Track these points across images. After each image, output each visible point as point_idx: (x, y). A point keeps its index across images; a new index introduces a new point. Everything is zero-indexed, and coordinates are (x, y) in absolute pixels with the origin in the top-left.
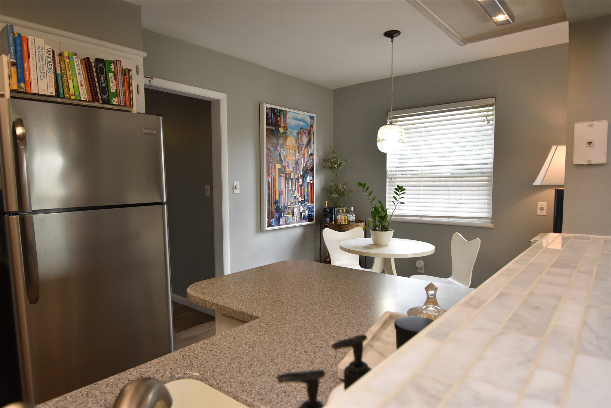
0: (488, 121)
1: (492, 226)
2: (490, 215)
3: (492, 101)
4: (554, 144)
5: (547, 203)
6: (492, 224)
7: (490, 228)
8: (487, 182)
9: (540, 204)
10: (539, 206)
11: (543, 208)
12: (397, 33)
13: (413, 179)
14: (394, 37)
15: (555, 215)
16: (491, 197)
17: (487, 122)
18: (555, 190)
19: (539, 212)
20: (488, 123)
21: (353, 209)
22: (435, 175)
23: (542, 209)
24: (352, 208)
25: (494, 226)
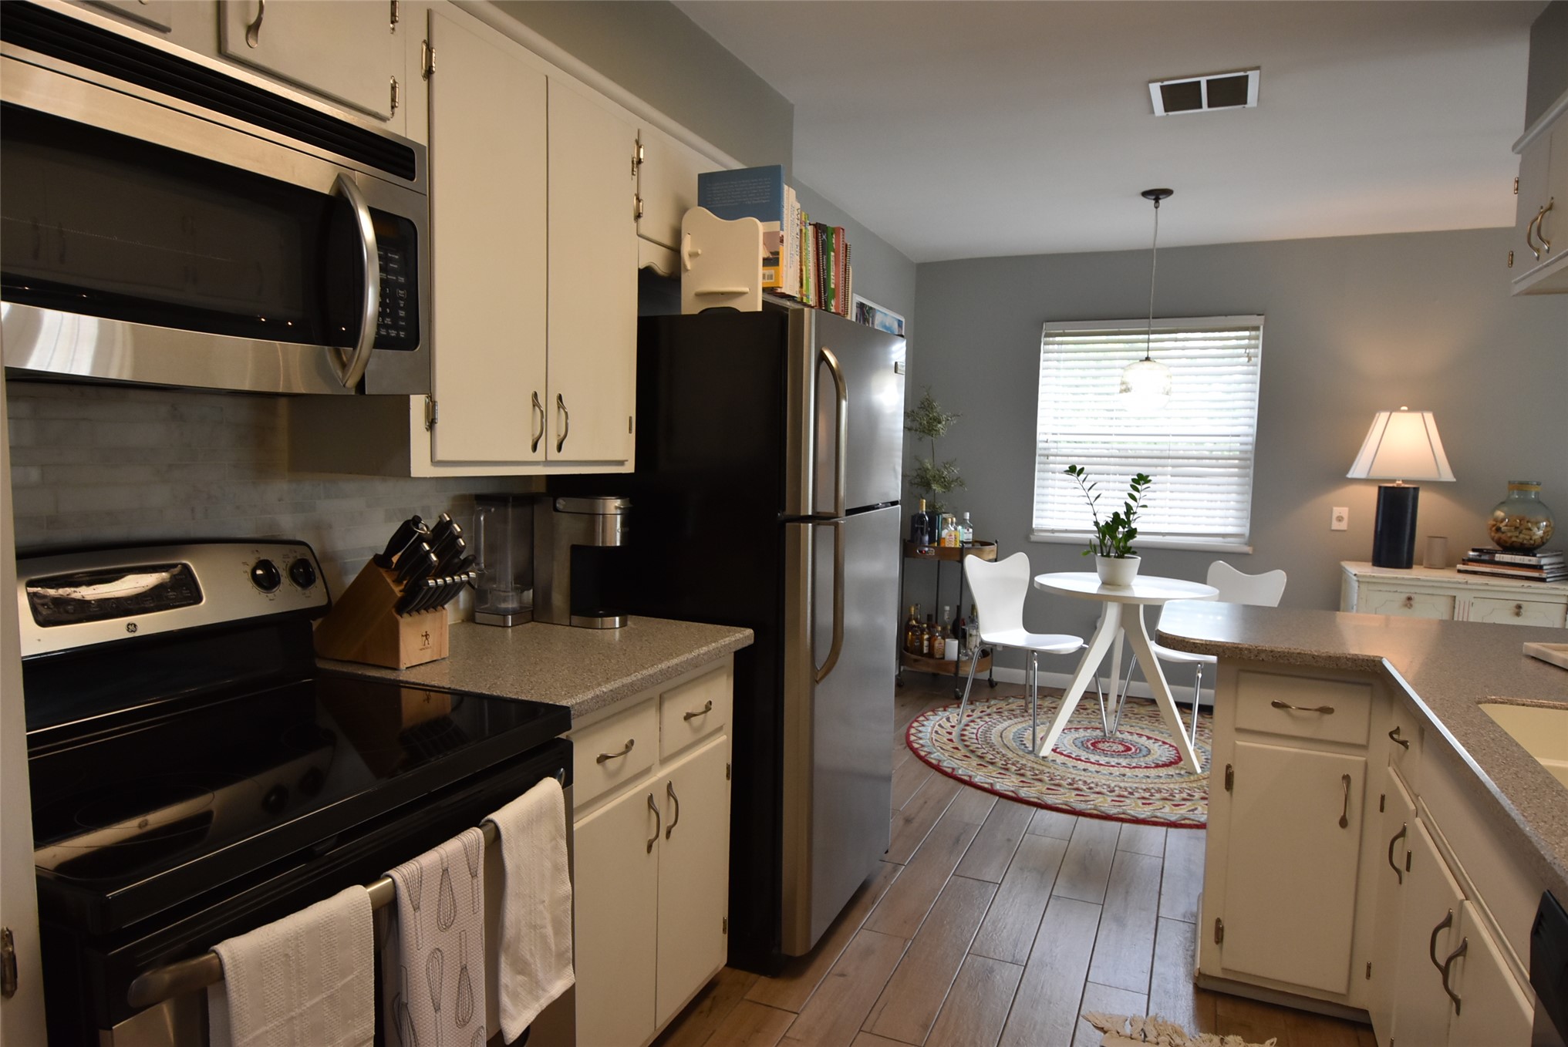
0: (1248, 356)
1: (1248, 549)
2: (1246, 530)
3: (1259, 321)
4: (1385, 409)
5: (1349, 511)
6: (1249, 546)
7: (1246, 554)
8: (1236, 470)
9: (1338, 511)
10: (1335, 515)
11: (1342, 517)
12: (1168, 192)
13: (1099, 459)
14: (1160, 199)
15: (1379, 529)
16: (1248, 498)
17: (1247, 359)
18: (1380, 488)
19: (1336, 525)
20: (1248, 361)
21: (968, 518)
22: (1143, 452)
23: (1340, 519)
24: (967, 516)
25: (1254, 550)
